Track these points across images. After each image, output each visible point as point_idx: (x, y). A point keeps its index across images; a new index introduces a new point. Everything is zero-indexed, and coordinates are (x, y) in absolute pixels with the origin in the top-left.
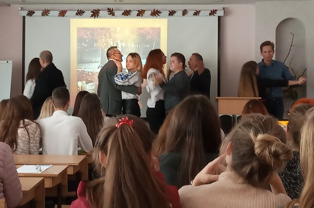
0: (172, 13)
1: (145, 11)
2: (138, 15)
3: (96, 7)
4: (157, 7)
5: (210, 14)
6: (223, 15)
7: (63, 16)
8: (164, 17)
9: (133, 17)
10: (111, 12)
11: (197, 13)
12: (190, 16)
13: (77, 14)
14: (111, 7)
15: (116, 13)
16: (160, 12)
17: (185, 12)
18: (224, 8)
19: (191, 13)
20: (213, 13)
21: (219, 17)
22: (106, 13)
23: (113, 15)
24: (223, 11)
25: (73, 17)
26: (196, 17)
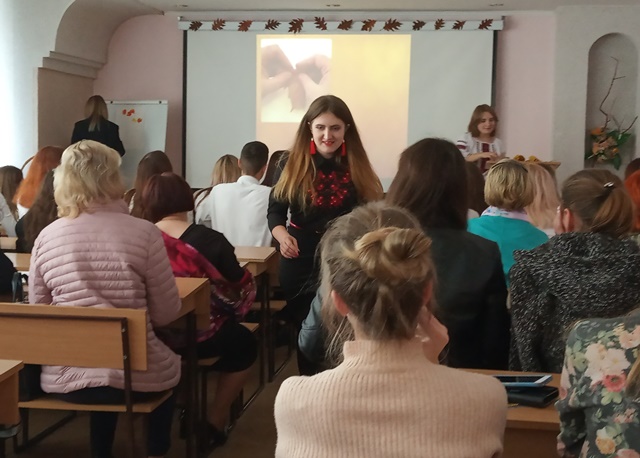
0: (418, 26)
1: (374, 22)
2: (364, 28)
3: (297, 16)
4: (394, 16)
5: (481, 27)
6: (501, 28)
7: (246, 30)
8: (405, 32)
9: (356, 32)
10: (321, 24)
11: (459, 26)
12: (448, 31)
13: (267, 27)
14: (320, 15)
15: (329, 25)
16: (399, 24)
17: (439, 24)
18: (503, 18)
19: (449, 25)
20: (485, 25)
21: (496, 32)
22: (313, 25)
23: (325, 28)
24: (501, 22)
25: (260, 32)
26: (456, 31)
